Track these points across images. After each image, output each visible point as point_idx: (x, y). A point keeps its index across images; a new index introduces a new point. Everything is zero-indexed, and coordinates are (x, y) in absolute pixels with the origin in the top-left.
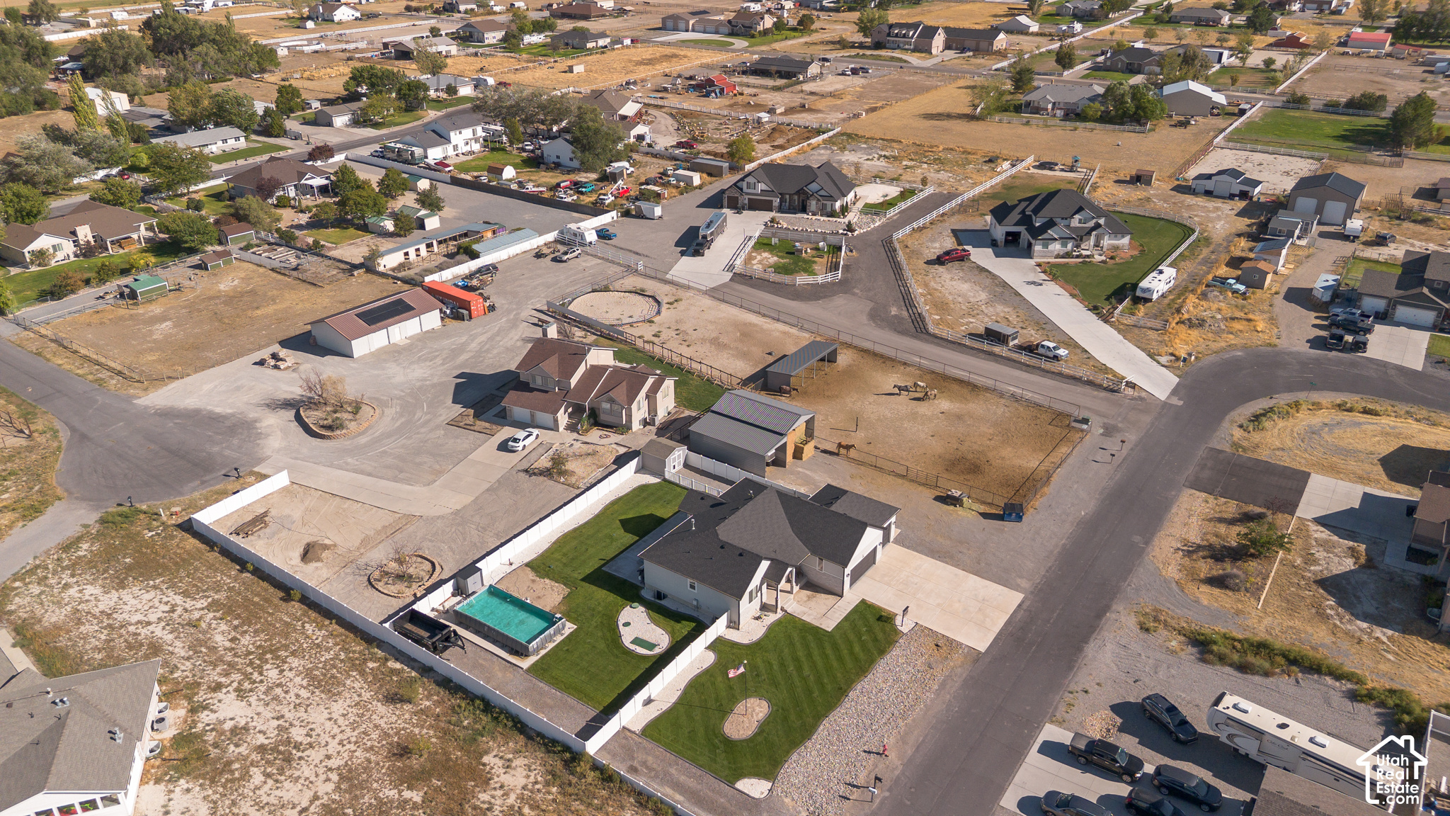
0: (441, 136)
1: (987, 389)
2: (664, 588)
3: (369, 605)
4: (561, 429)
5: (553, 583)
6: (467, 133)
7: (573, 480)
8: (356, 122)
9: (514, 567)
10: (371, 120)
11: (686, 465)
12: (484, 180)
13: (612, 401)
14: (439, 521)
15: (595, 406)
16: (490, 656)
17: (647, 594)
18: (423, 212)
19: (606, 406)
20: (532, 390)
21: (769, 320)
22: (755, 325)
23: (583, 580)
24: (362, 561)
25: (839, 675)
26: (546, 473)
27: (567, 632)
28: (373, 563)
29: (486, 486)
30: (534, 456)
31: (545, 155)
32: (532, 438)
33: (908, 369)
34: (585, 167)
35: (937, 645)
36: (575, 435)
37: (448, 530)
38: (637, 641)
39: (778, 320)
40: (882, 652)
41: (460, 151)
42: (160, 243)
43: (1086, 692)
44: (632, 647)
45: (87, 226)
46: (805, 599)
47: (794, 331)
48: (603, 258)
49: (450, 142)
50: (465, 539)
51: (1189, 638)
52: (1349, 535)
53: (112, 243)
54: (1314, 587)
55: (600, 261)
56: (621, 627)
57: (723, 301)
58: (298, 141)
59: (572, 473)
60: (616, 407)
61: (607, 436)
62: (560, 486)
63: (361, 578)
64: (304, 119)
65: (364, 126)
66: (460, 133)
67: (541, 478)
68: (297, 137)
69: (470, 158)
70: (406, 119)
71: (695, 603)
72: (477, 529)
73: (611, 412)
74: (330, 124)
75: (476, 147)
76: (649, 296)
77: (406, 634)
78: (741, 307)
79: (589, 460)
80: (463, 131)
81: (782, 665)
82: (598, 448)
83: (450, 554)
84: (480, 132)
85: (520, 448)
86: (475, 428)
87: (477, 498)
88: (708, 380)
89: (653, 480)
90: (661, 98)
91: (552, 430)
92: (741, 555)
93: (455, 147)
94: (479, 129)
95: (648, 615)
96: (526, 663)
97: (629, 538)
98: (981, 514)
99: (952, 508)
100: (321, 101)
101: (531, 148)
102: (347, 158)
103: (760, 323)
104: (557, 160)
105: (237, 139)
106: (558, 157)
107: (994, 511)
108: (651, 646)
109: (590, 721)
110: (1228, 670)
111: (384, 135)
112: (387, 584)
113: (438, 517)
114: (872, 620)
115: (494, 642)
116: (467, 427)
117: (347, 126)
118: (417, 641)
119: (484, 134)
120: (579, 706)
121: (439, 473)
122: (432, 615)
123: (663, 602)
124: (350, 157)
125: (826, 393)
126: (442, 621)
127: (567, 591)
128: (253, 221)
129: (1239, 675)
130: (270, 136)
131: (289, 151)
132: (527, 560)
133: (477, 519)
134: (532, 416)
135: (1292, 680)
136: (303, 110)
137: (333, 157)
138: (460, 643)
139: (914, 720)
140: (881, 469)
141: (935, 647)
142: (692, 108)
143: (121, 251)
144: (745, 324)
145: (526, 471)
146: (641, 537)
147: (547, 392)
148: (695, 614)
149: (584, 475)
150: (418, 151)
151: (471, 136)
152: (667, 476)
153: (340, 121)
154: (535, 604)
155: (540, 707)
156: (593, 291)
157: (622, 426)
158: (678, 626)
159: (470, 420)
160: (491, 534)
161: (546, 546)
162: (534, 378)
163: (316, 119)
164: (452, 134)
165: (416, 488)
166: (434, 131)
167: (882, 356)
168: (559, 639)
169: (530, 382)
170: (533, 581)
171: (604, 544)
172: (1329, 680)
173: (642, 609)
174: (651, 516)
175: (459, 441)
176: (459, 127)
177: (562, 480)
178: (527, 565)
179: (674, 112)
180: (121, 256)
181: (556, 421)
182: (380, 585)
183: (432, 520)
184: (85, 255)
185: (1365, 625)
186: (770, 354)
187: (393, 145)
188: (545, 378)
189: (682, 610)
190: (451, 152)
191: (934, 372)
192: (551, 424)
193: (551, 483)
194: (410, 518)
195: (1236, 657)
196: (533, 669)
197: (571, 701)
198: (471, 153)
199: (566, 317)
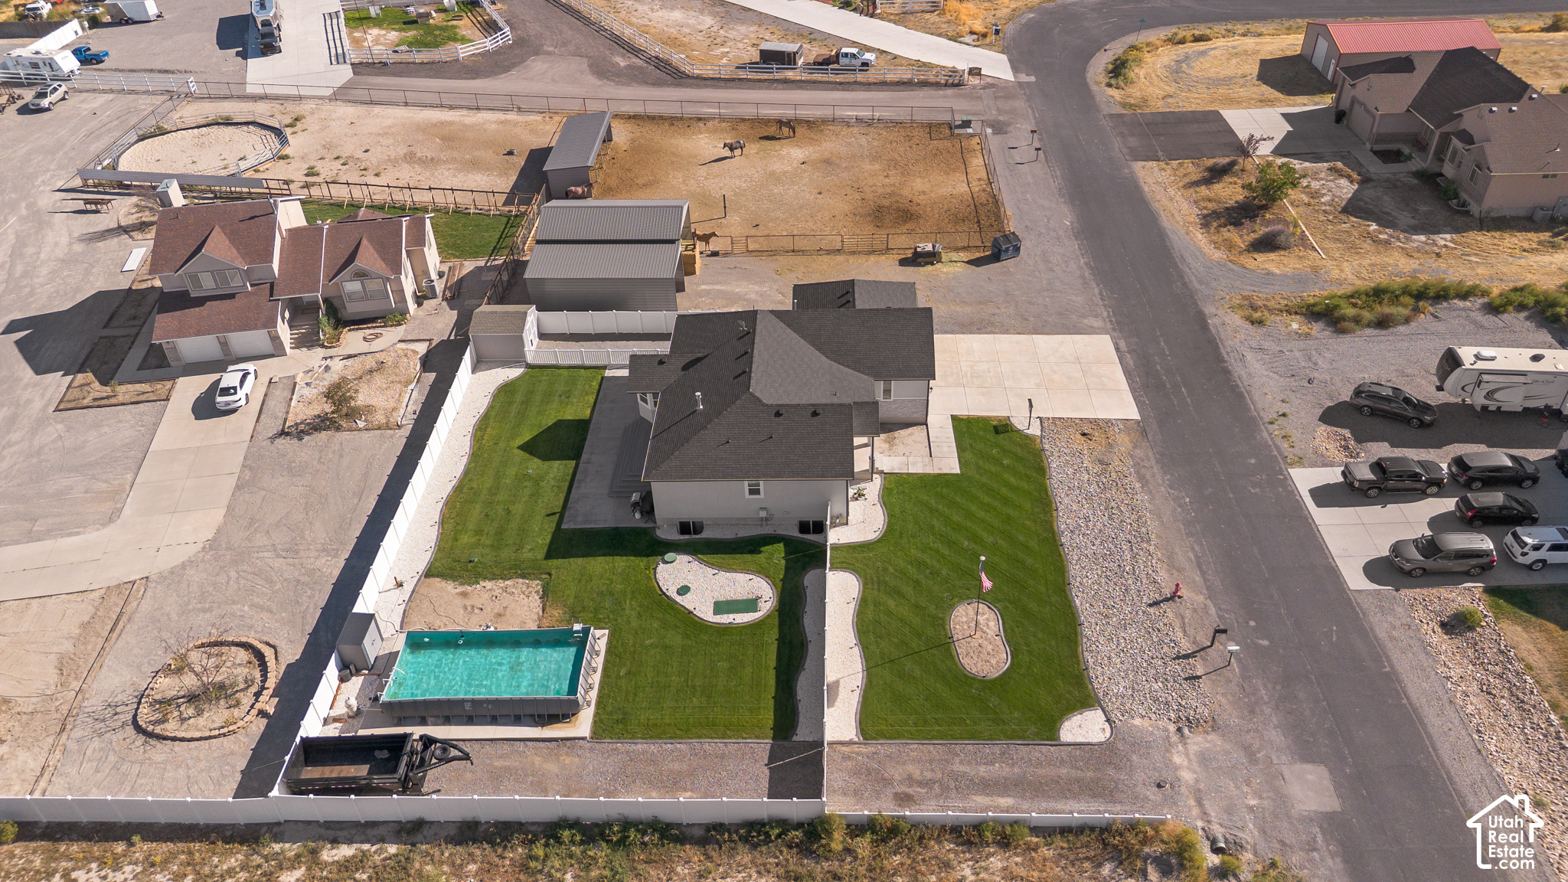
1: (824, 121)
2: (690, 514)
3: (181, 772)
4: (288, 350)
5: (501, 583)
7: (380, 418)
9: (408, 588)
11: (543, 336)
13: (361, 275)
14: (190, 572)
15: (331, 293)
16: (506, 746)
17: (668, 533)
19: (353, 286)
20: (200, 302)
21: (465, 112)
22: (451, 123)
23: (549, 556)
24: (94, 703)
25: (1028, 523)
26: (321, 424)
27: (602, 645)
28: (120, 698)
29: (230, 483)
30: (275, 405)
32: (250, 378)
33: (710, 124)
35: (1084, 434)
36: (320, 352)
37: (222, 579)
38: (720, 607)
39: (478, 109)
40: (1041, 470)
43: (1284, 415)
44: (725, 619)
46: (886, 446)
47: (512, 116)
48: (112, 91)
50: (271, 582)
51: (1302, 314)
52: (1317, 158)
54: (1343, 217)
55: (111, 96)
56: (679, 599)
57: (372, 103)
59: (369, 409)
60: (373, 285)
61: (377, 336)
62: (366, 435)
63: (120, 735)
67: (324, 435)
71: (763, 514)
72: (278, 556)
73: (365, 296)
76: (247, 124)
77: (325, 788)
78: (406, 104)
79: (379, 380)
81: (951, 544)
82: (380, 357)
83: (265, 615)
85: (243, 402)
86: (120, 399)
87: (230, 508)
88: (455, 212)
89: (515, 373)
91: (272, 356)
92: (815, 414)
95: (701, 561)
96: (583, 725)
97: (558, 469)
98: (970, 262)
99: (929, 268)
103: (457, 119)
107: (977, 255)
108: (751, 605)
109: (772, 759)
110: (1368, 331)
112: (183, 720)
113: (183, 566)
114: (991, 436)
115: (494, 720)
116: (99, 403)
118: (361, 790)
120: (732, 746)
121: (117, 496)
122: (333, 731)
123: (704, 535)
125: (640, 181)
126: (362, 732)
127: (536, 585)
129: (1383, 332)
132: (421, 566)
133: (261, 540)
134: (224, 344)
135: (1430, 318)
138: (454, 753)
139: (1158, 537)
140: (803, 252)
141: (1083, 438)
144: (435, 125)
145: (283, 433)
146: (577, 456)
147: (232, 296)
148: (767, 530)
149: (392, 404)
152: (530, 359)
154: (502, 628)
155: (674, 783)
156: (142, 138)
157: (392, 311)
158: (761, 558)
159: (98, 389)
160: (314, 554)
161: (432, 535)
162: (195, 279)
165: (92, 536)
167: (661, 118)
168: (599, 662)
169: (190, 287)
170: (464, 594)
171: (527, 492)
172: (1457, 302)
173: (685, 558)
174: (559, 424)
175: (105, 429)
177: (361, 424)
178: (429, 573)
181: (275, 339)
182: (171, 728)
183: (175, 575)
185: (1423, 238)
186: (510, 153)
188: (220, 272)
189: (744, 533)
191: (744, 120)
192: (266, 346)
193: (345, 436)
194: (127, 589)
195: (1367, 315)
196: (601, 729)
197: (712, 746)
199: (128, 187)
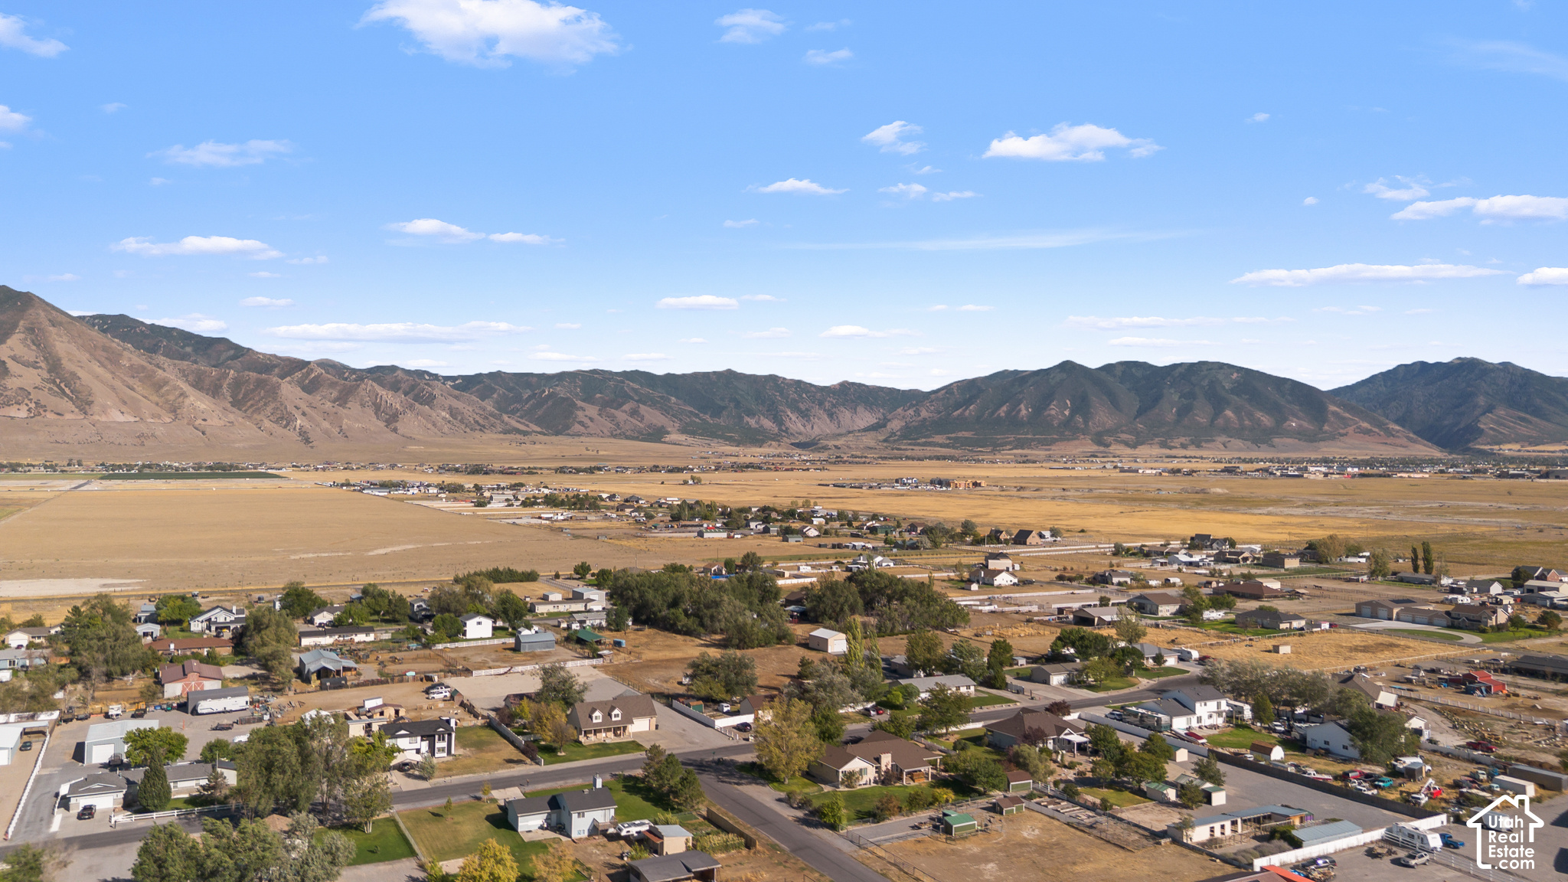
0: (1185, 706)
6: (1212, 705)
8: (1071, 682)
10: (1085, 682)
12: (1250, 757)
18: (1208, 785)
31: (1308, 739)
34: (1365, 757)
41: (1203, 724)
42: (942, 780)
45: (890, 755)
49: (1194, 712)
53: (908, 773)
58: (1020, 695)
64: (1018, 674)
65: (1079, 687)
66: (1205, 705)
68: (1019, 691)
69: (1216, 732)
70: (1119, 685)
74: (1046, 682)
75: (1220, 721)
80: (1208, 703)
84: (1224, 707)
90: (1408, 690)
93: (1199, 720)
94: (1223, 703)
100: (1027, 658)
101: (1282, 729)
102: (1080, 718)
104: (1326, 746)
105: (968, 687)
106: (1327, 743)
111: (1111, 697)
117: (1062, 685)
119: (1227, 708)
124: (1083, 716)
128: (1032, 770)
130: (992, 687)
131: (1018, 704)
136: (1011, 665)
137: (1069, 714)
142: (1460, 705)
143: (912, 783)
150: (1164, 718)
151: (1216, 710)
153: (1057, 679)
163: (1031, 676)
164: (1198, 705)
166: (1175, 699)
176: (1205, 699)
179: (1437, 707)
180: (913, 787)
184: (883, 782)
187: (1134, 709)
190: (1194, 724)
198: (1215, 727)
